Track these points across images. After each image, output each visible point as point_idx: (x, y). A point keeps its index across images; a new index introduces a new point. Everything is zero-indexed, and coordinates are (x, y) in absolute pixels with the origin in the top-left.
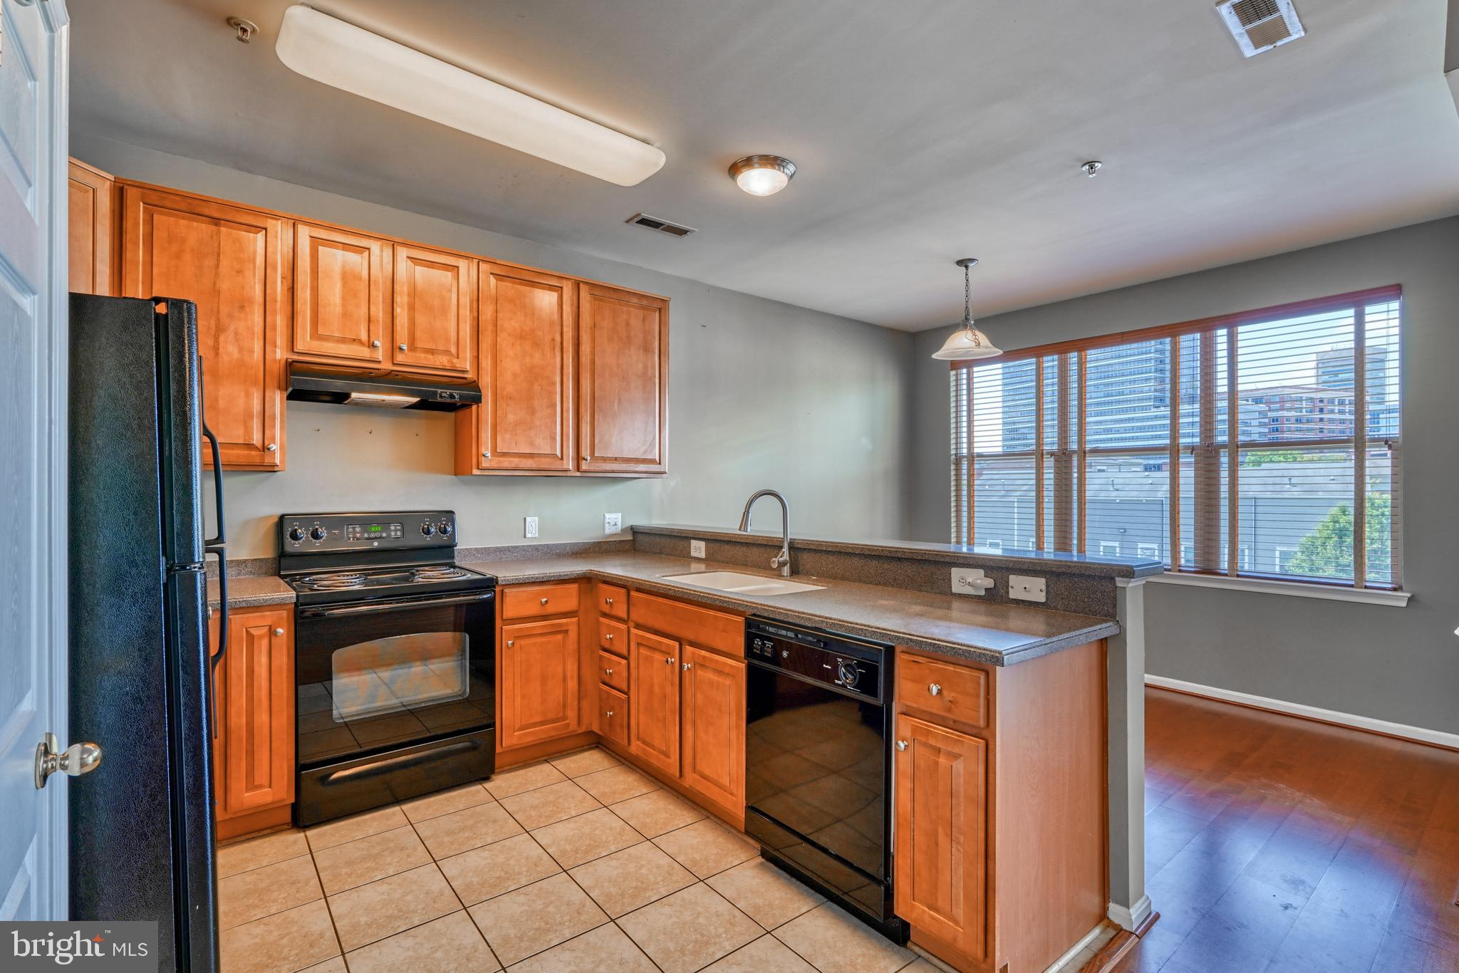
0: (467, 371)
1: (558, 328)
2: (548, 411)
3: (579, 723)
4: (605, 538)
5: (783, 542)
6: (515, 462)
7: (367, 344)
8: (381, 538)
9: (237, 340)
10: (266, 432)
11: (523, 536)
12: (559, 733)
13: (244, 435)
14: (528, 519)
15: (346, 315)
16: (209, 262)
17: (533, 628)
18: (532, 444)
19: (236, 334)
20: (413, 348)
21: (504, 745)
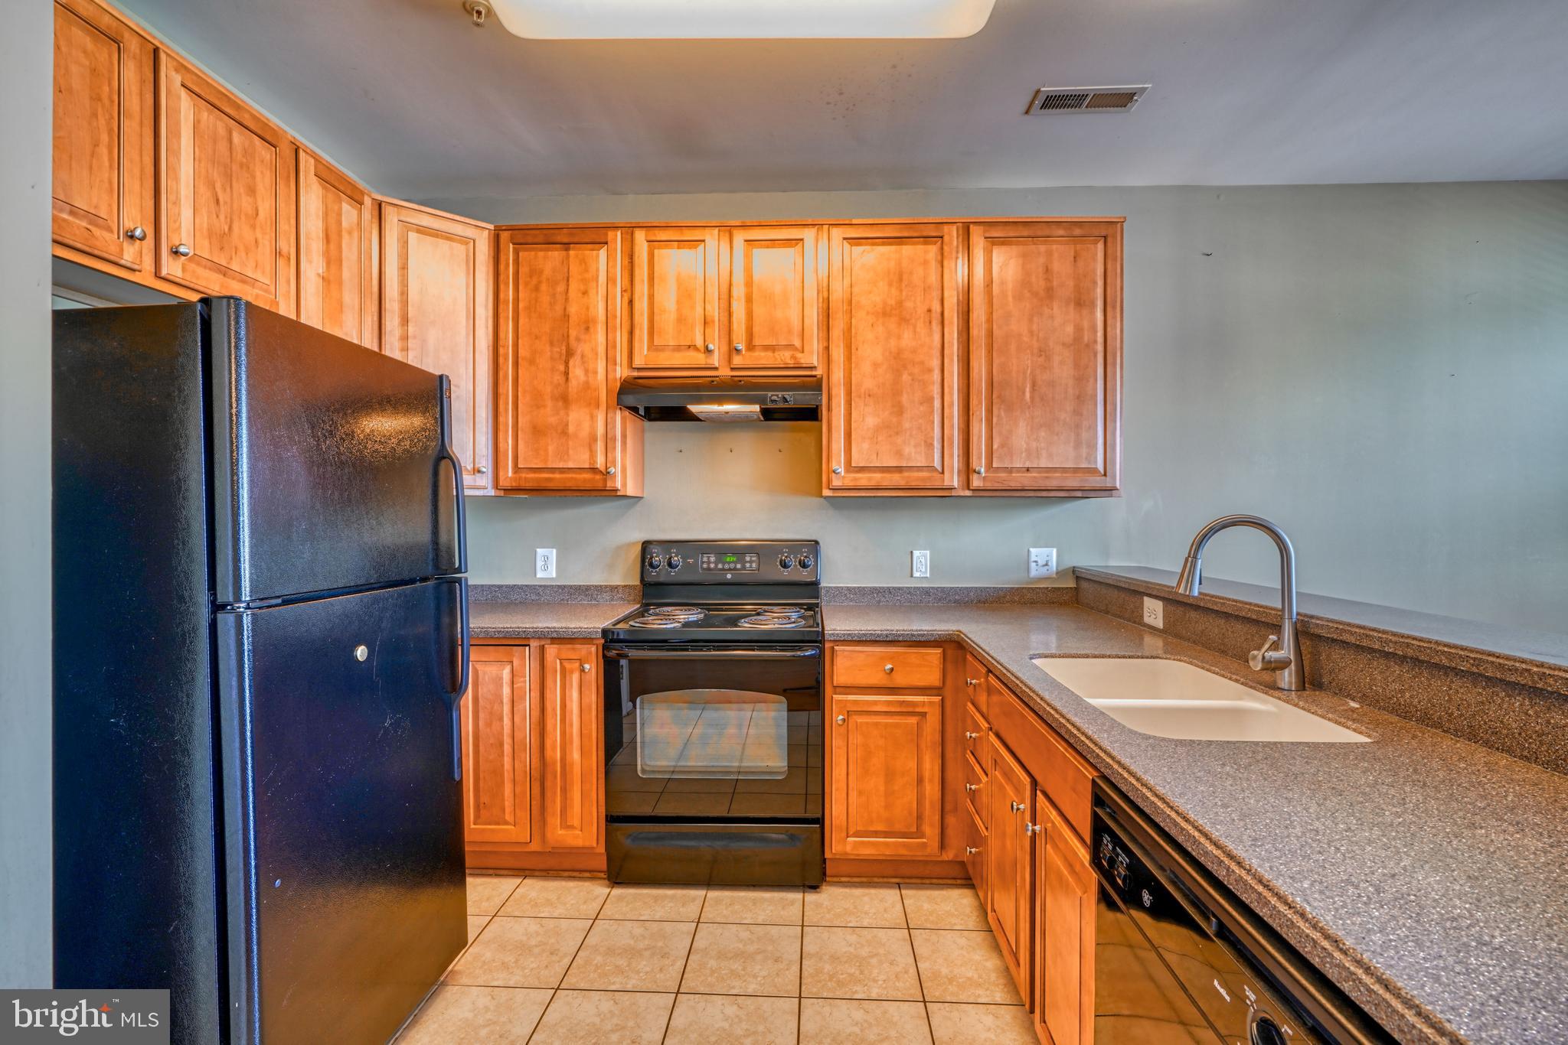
0: (815, 367)
1: (936, 294)
2: (921, 408)
3: (943, 846)
4: (1027, 583)
5: (1282, 617)
6: (876, 478)
7: (702, 349)
8: (735, 569)
9: (583, 363)
10: (609, 454)
11: (909, 575)
12: (911, 854)
13: (590, 459)
14: (916, 553)
15: (681, 320)
16: (561, 288)
17: (875, 703)
18: (899, 453)
19: (583, 356)
20: (751, 347)
21: (833, 851)
